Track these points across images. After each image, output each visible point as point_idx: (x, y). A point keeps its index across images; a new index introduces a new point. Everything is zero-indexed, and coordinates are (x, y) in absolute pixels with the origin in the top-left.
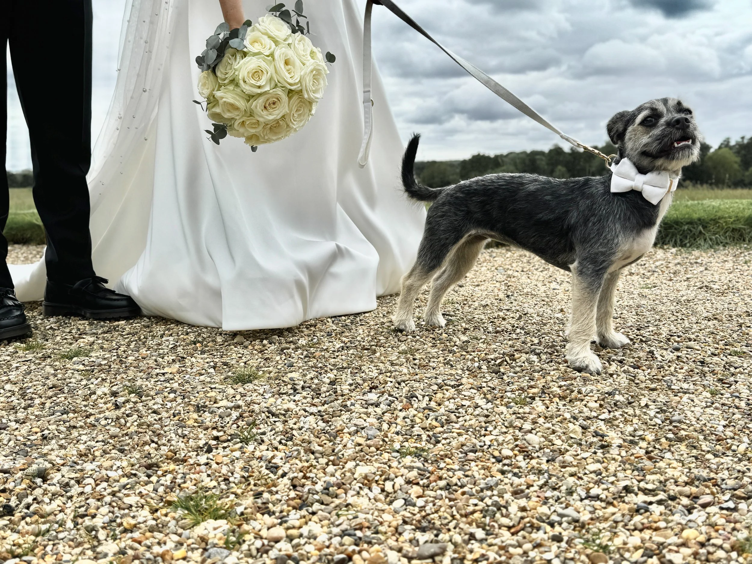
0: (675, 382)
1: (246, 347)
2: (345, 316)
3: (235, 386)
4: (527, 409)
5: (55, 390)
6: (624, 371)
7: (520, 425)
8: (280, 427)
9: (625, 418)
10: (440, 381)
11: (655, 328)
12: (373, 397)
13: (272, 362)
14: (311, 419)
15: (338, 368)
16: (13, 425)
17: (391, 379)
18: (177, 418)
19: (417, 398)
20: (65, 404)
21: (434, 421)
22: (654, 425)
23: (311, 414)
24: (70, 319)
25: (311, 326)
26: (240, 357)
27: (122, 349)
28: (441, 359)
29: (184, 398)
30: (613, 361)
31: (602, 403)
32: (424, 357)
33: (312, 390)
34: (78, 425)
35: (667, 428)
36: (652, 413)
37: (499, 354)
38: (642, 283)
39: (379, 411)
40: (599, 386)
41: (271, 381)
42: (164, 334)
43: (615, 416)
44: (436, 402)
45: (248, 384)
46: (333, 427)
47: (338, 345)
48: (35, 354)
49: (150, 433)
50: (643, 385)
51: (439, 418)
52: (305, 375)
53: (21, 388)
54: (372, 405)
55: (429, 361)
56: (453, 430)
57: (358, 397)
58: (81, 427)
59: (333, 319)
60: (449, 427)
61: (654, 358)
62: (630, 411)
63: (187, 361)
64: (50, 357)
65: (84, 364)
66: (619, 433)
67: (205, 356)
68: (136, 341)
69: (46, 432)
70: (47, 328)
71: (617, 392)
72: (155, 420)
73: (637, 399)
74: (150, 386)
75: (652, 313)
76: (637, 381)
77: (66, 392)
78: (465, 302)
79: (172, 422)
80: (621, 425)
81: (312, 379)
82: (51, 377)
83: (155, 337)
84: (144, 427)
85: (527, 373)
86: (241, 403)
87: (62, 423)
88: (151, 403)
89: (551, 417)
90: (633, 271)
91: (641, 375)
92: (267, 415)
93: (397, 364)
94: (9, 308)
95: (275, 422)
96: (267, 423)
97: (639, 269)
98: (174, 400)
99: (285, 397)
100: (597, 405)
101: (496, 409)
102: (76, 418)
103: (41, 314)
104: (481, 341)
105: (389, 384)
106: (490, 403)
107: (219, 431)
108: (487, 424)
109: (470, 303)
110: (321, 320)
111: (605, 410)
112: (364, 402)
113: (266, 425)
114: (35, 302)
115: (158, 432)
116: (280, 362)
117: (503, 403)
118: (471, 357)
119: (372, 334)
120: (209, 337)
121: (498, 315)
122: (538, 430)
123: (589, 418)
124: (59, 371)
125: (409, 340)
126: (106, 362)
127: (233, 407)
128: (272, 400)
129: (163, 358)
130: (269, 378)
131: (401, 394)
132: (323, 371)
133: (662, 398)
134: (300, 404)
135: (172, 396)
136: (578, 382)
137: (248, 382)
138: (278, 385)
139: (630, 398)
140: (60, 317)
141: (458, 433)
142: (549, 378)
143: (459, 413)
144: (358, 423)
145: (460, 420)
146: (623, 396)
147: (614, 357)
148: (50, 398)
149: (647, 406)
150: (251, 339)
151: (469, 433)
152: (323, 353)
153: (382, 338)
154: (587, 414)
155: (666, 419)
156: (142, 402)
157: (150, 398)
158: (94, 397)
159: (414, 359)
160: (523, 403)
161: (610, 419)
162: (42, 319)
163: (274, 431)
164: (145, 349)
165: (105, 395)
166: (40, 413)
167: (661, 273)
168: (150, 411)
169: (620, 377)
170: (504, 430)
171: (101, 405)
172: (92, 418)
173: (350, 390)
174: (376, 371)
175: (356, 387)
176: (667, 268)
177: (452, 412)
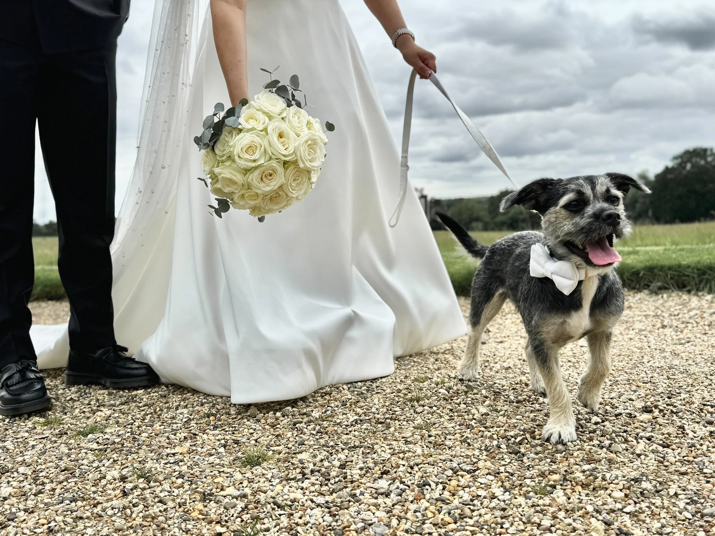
0: (707, 464)
1: (258, 421)
2: (361, 382)
3: (244, 470)
4: (547, 500)
5: (67, 474)
6: (653, 451)
7: (538, 521)
8: (285, 521)
9: (652, 512)
10: (455, 465)
11: (688, 395)
12: (383, 484)
13: (283, 439)
14: (318, 512)
15: (350, 448)
16: (22, 515)
17: (403, 462)
18: (181, 509)
19: (430, 486)
20: (74, 490)
21: (447, 515)
22: (684, 520)
23: (318, 505)
24: (90, 387)
25: (326, 394)
26: (251, 434)
27: (137, 424)
28: (458, 436)
29: (192, 484)
30: (641, 438)
31: (628, 492)
32: (440, 433)
33: (322, 475)
34: (85, 516)
35: (697, 523)
36: (682, 504)
37: (519, 430)
38: (675, 337)
39: (389, 502)
40: (626, 470)
41: (280, 464)
42: (179, 405)
43: (641, 508)
44: (450, 492)
45: (257, 467)
46: (339, 523)
47: (352, 417)
48: (52, 430)
49: (154, 527)
50: (672, 469)
51: (452, 512)
52: (315, 456)
53: (34, 471)
54: (382, 494)
55: (445, 438)
56: (466, 528)
57: (368, 485)
58: (88, 518)
59: (349, 386)
60: (464, 524)
61: (685, 434)
62: (658, 501)
63: (198, 438)
64: (66, 434)
65: (98, 443)
66: (645, 530)
67: (217, 432)
68: (152, 414)
69: (53, 524)
70: (67, 399)
71: (644, 479)
72: (160, 511)
73: (666, 486)
74: (159, 469)
75: (685, 375)
76: (666, 464)
77: (77, 475)
78: (487, 364)
79: (177, 514)
80: (648, 520)
81: (322, 461)
82: (65, 458)
83: (170, 408)
84: (149, 520)
85: (548, 454)
86: (248, 491)
87: (69, 513)
88: (158, 490)
89: (572, 510)
90: (665, 323)
91: (671, 456)
92: (273, 506)
93: (410, 443)
94: (30, 381)
95: (280, 515)
96: (271, 517)
97: (672, 320)
98: (182, 486)
99: (293, 483)
100: (622, 495)
101: (514, 501)
102: (84, 506)
103: (63, 383)
104: (501, 413)
105: (402, 468)
106: (508, 493)
107: (222, 526)
108: (504, 520)
109: (492, 365)
110: (336, 387)
111: (631, 501)
112: (374, 491)
113: (270, 519)
114: (60, 369)
115: (163, 525)
116: (291, 439)
117: (522, 492)
118: (489, 434)
119: (387, 404)
120: (223, 408)
121: (521, 381)
122: (557, 526)
123: (613, 511)
124: (73, 450)
125: (426, 412)
126: (120, 439)
127: (239, 496)
128: (279, 488)
129: (175, 435)
130: (279, 460)
131: (412, 482)
132: (334, 451)
133: (693, 486)
134: (307, 492)
135: (180, 481)
136: (603, 466)
137: (257, 465)
138: (287, 468)
139: (658, 485)
140: (81, 386)
141: (471, 531)
142: (572, 461)
143: (474, 505)
144: (366, 518)
145: (475, 514)
146: (651, 483)
147: (642, 434)
148: (61, 482)
149: (676, 495)
150: (264, 411)
151: (484, 531)
152: (336, 428)
153: (397, 409)
154: (611, 506)
155: (697, 512)
156: (150, 488)
157: (158, 484)
158: (104, 482)
159: (430, 436)
160: (543, 492)
161: (636, 511)
162: (64, 389)
163: (278, 527)
164: (160, 423)
165: (115, 480)
166: (50, 500)
167: (695, 325)
168: (157, 500)
169: (648, 458)
170: (522, 527)
171: (109, 492)
172: (99, 507)
173: (360, 475)
174: (389, 451)
175: (367, 472)
176: (702, 318)
177: (466, 505)
